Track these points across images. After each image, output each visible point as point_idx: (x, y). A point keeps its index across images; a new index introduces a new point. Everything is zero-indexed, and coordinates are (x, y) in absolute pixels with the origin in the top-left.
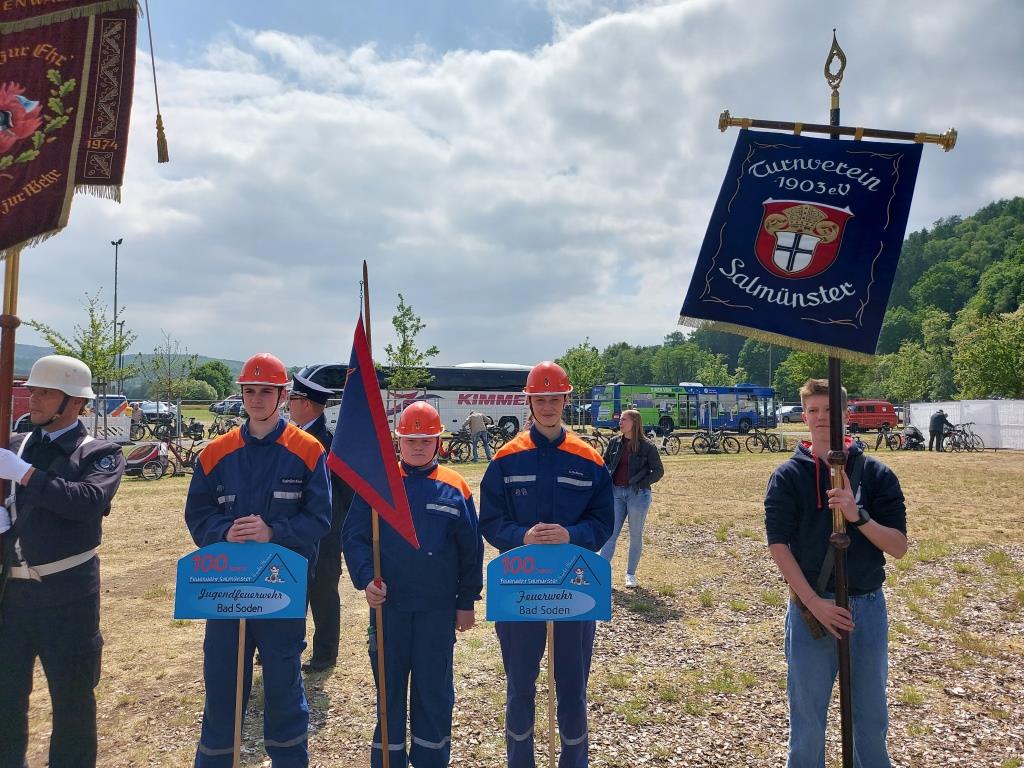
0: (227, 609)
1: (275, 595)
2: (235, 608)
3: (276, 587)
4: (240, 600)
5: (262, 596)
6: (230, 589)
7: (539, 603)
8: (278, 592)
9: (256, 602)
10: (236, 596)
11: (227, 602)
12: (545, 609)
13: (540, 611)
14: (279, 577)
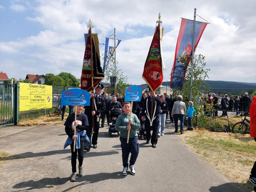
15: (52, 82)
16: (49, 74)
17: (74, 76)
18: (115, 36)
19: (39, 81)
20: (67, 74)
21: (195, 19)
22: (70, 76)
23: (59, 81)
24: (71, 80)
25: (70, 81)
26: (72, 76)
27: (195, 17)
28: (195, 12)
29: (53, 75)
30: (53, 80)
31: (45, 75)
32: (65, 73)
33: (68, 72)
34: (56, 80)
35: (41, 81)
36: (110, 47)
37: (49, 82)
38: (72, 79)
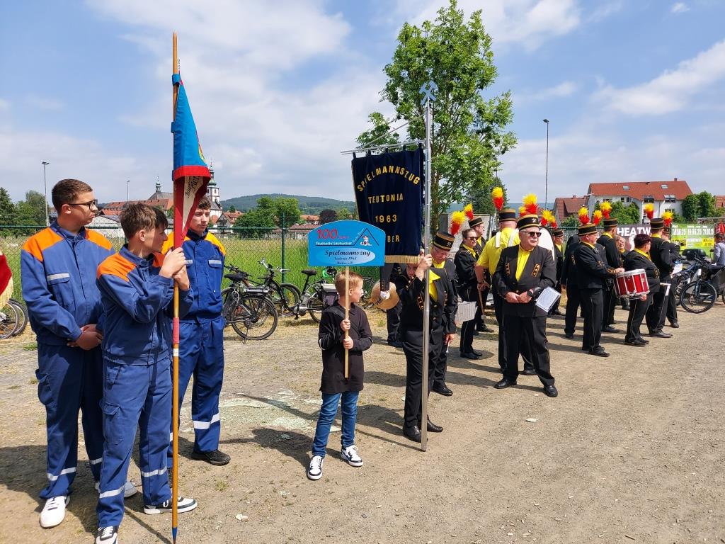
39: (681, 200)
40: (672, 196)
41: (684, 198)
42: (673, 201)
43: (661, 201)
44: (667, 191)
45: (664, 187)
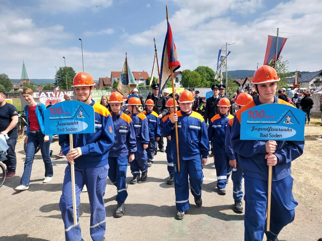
0: (265, 136)
1: (288, 130)
2: (269, 136)
3: (289, 126)
4: (271, 132)
5: (282, 130)
6: (266, 127)
7: (65, 127)
8: (290, 129)
9: (279, 133)
10: (269, 129)
11: (265, 133)
12: (67, 129)
13: (65, 130)
14: (291, 121)
15: (188, 78)
16: (186, 71)
17: (212, 69)
18: (226, 48)
19: (176, 78)
20: (204, 68)
21: (278, 36)
22: (207, 70)
23: (196, 77)
24: (208, 74)
25: (208, 76)
26: (209, 69)
27: (278, 34)
28: (278, 31)
29: (189, 71)
30: (189, 76)
31: (182, 71)
32: (202, 67)
33: (206, 66)
34: (192, 75)
35: (178, 78)
36: (221, 56)
37: (186, 79)
38: (210, 73)
39: (145, 80)
40: (142, 78)
41: (146, 79)
42: (143, 80)
43: (138, 80)
44: (141, 76)
45: (140, 74)
